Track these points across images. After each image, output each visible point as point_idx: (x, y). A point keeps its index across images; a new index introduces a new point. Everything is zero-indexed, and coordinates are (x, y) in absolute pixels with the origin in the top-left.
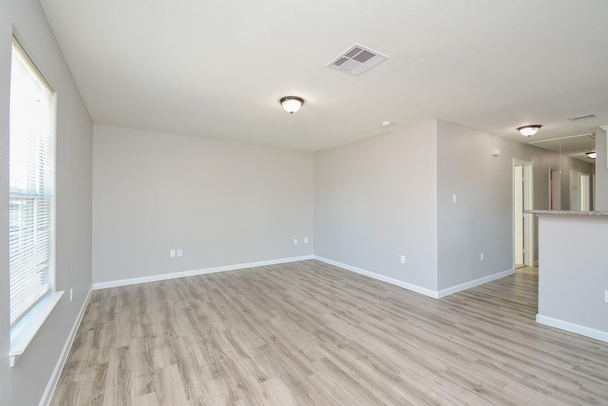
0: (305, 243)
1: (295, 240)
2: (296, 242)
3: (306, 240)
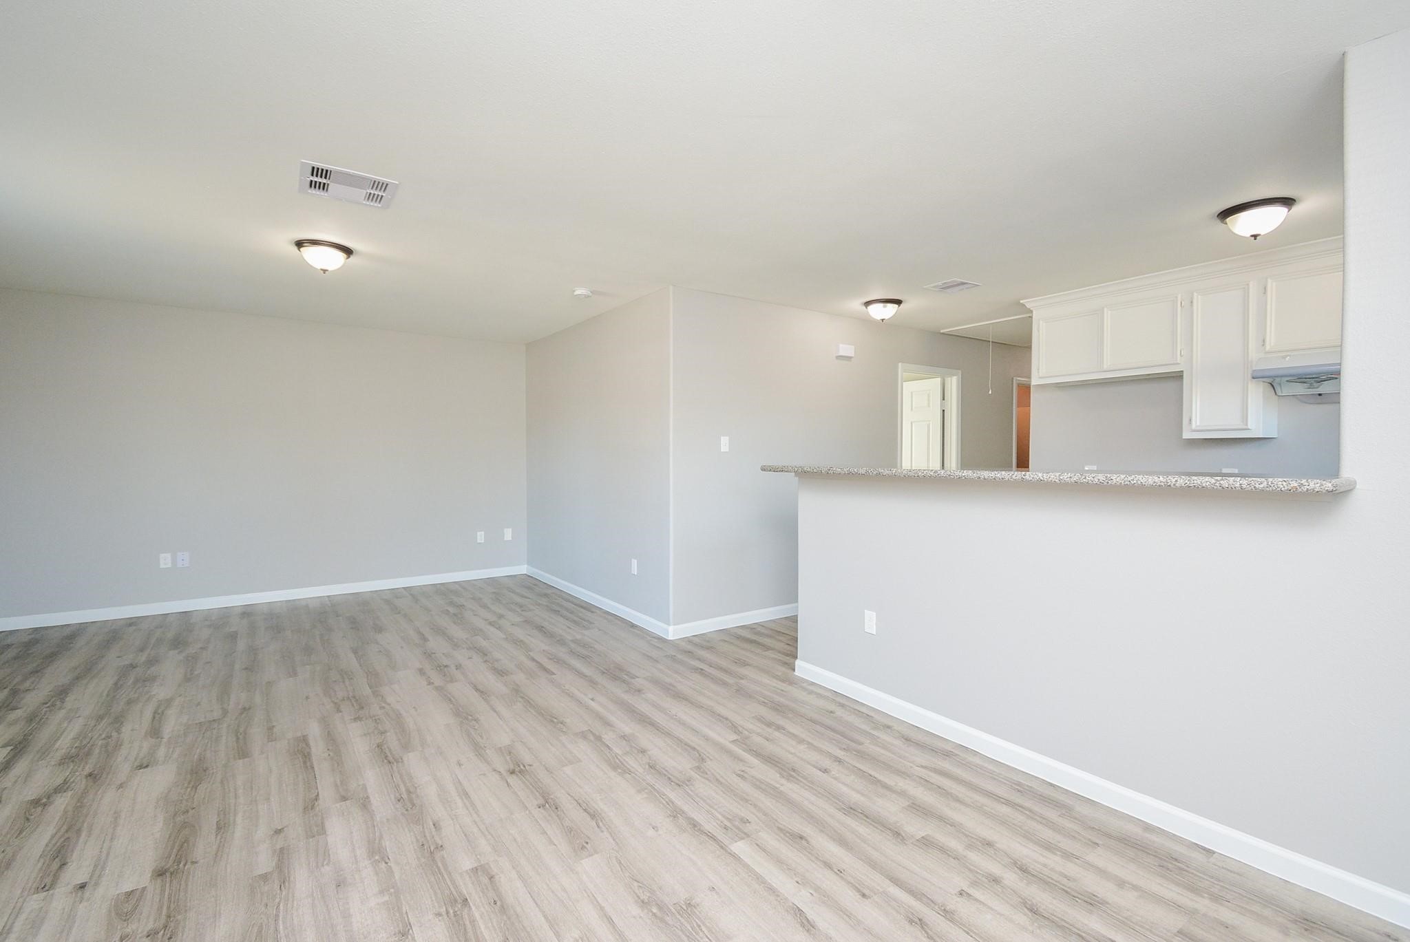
0: (505, 539)
1: (479, 533)
2: (481, 537)
3: (508, 534)
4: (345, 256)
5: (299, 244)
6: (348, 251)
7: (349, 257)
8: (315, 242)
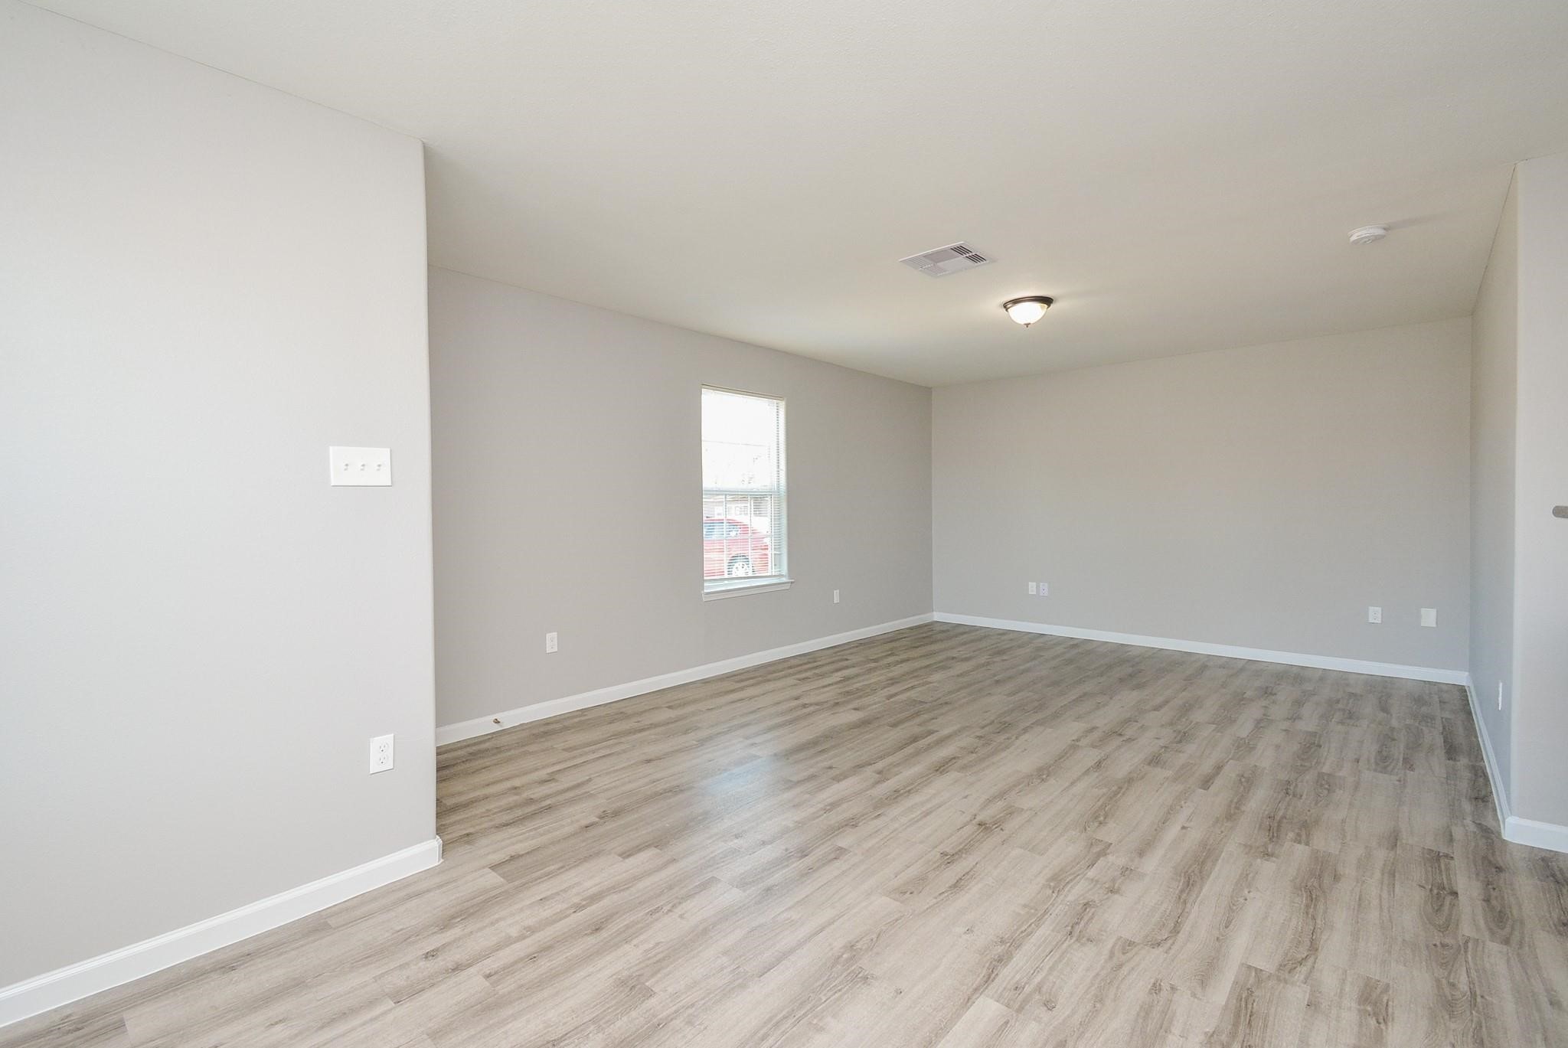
4: (1046, 306)
5: (1005, 306)
6: (1047, 301)
7: (1049, 306)
8: (1016, 301)
